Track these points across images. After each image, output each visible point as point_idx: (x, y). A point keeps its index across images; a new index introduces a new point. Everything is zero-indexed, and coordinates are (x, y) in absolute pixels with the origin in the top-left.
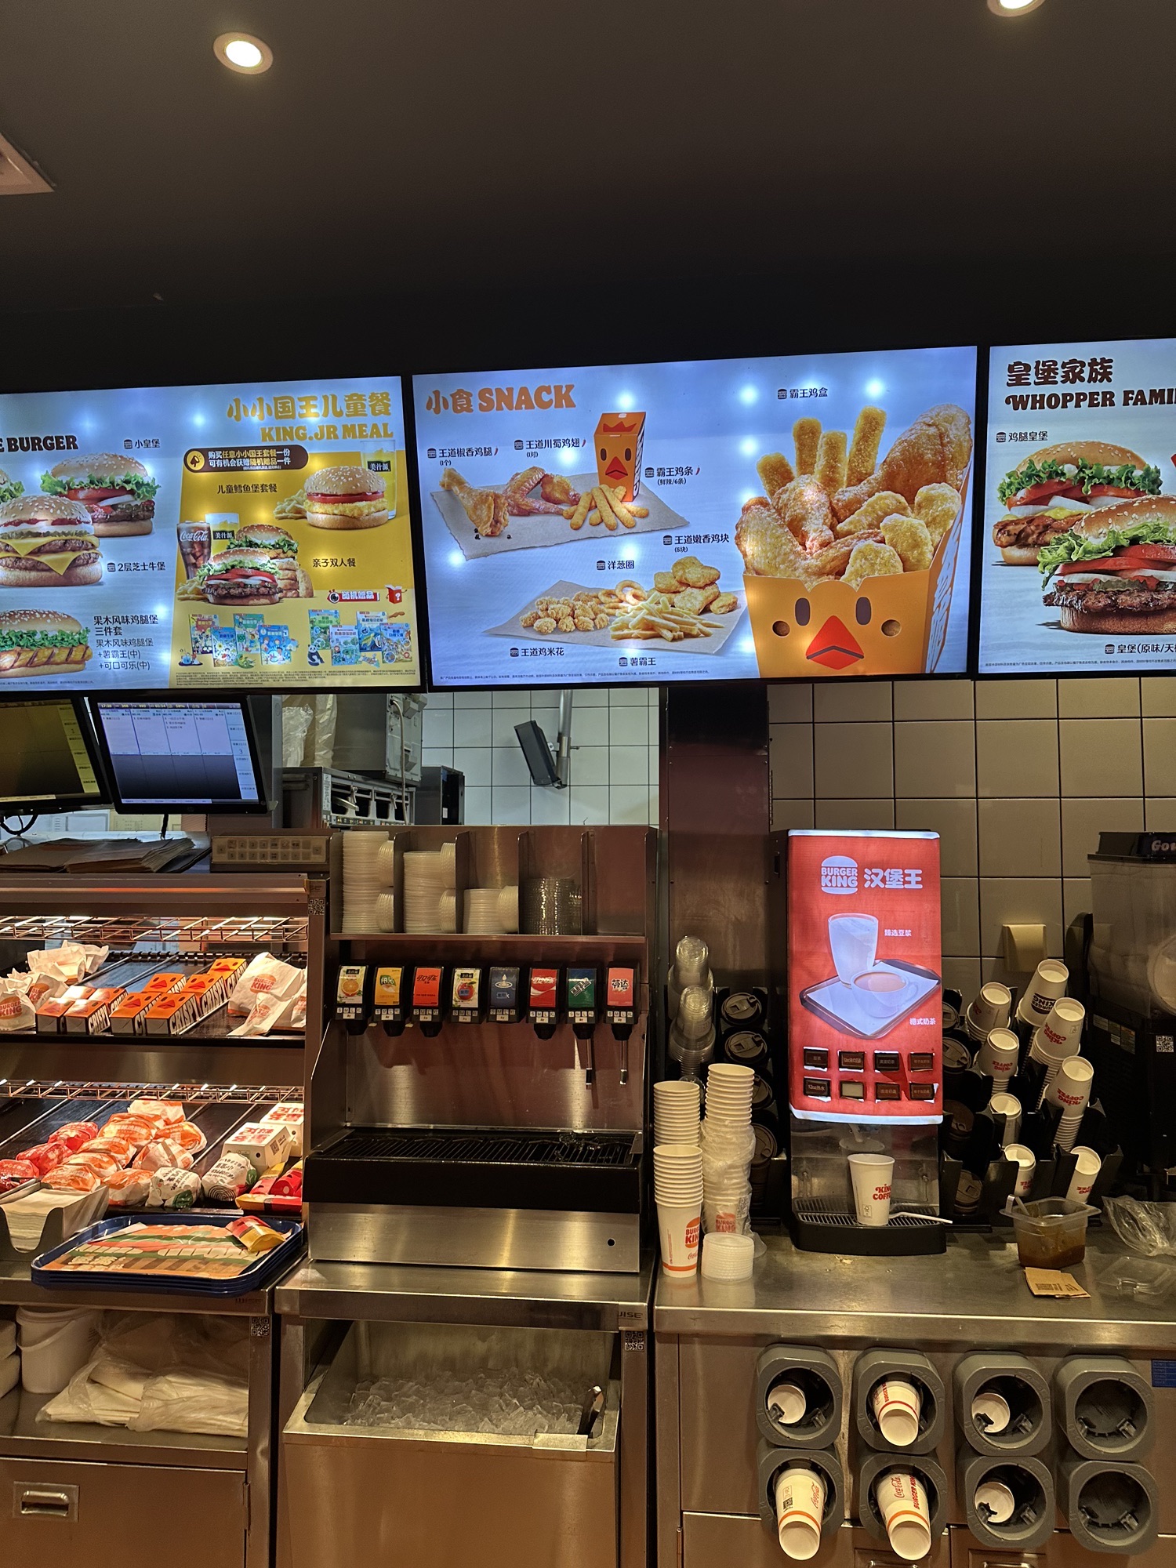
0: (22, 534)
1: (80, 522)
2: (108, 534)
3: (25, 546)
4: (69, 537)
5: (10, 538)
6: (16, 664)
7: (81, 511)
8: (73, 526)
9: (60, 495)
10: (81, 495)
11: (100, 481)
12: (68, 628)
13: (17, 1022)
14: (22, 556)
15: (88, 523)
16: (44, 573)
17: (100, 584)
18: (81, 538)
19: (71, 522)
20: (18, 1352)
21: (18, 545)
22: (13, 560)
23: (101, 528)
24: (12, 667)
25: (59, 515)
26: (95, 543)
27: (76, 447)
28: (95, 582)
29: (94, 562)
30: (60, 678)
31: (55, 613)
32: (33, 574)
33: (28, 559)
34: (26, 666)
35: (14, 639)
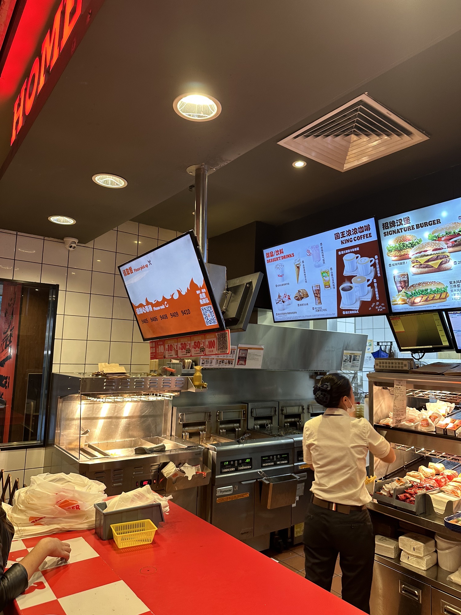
0: (422, 256)
1: (443, 249)
2: (453, 251)
3: (423, 260)
4: (439, 255)
5: (418, 258)
6: (421, 301)
7: (443, 244)
8: (440, 250)
9: (435, 240)
10: (443, 239)
11: (450, 233)
12: (439, 287)
13: (428, 429)
14: (422, 263)
15: (446, 248)
16: (430, 268)
17: (451, 270)
18: (443, 254)
19: (439, 249)
20: (436, 551)
21: (420, 260)
22: (419, 265)
23: (451, 249)
24: (420, 302)
25: (435, 247)
26: (449, 255)
27: (440, 223)
28: (449, 269)
29: (449, 262)
30: (437, 305)
31: (435, 282)
32: (426, 269)
33: (425, 264)
34: (425, 301)
35: (420, 292)
